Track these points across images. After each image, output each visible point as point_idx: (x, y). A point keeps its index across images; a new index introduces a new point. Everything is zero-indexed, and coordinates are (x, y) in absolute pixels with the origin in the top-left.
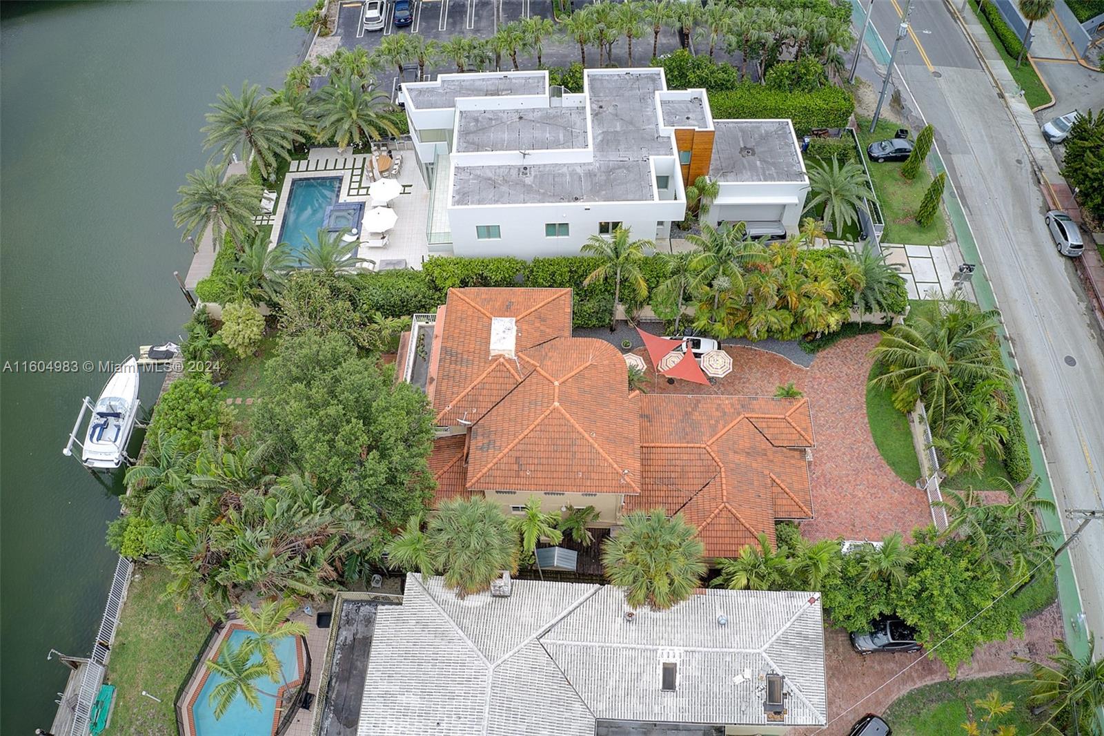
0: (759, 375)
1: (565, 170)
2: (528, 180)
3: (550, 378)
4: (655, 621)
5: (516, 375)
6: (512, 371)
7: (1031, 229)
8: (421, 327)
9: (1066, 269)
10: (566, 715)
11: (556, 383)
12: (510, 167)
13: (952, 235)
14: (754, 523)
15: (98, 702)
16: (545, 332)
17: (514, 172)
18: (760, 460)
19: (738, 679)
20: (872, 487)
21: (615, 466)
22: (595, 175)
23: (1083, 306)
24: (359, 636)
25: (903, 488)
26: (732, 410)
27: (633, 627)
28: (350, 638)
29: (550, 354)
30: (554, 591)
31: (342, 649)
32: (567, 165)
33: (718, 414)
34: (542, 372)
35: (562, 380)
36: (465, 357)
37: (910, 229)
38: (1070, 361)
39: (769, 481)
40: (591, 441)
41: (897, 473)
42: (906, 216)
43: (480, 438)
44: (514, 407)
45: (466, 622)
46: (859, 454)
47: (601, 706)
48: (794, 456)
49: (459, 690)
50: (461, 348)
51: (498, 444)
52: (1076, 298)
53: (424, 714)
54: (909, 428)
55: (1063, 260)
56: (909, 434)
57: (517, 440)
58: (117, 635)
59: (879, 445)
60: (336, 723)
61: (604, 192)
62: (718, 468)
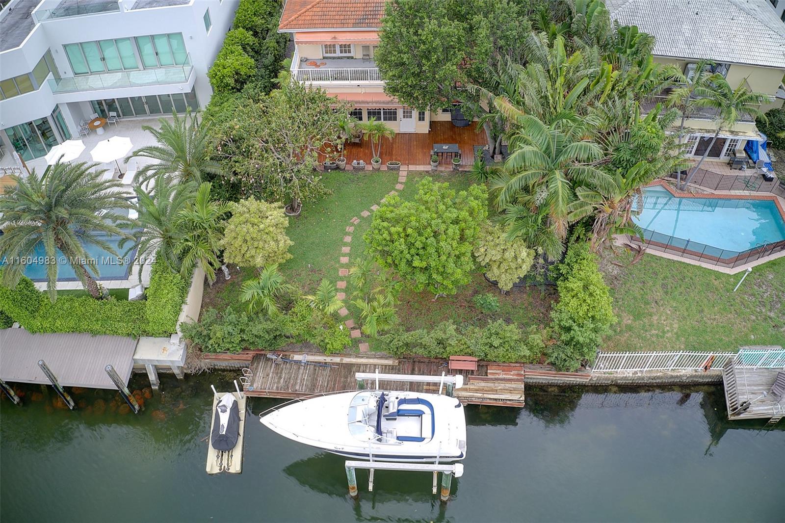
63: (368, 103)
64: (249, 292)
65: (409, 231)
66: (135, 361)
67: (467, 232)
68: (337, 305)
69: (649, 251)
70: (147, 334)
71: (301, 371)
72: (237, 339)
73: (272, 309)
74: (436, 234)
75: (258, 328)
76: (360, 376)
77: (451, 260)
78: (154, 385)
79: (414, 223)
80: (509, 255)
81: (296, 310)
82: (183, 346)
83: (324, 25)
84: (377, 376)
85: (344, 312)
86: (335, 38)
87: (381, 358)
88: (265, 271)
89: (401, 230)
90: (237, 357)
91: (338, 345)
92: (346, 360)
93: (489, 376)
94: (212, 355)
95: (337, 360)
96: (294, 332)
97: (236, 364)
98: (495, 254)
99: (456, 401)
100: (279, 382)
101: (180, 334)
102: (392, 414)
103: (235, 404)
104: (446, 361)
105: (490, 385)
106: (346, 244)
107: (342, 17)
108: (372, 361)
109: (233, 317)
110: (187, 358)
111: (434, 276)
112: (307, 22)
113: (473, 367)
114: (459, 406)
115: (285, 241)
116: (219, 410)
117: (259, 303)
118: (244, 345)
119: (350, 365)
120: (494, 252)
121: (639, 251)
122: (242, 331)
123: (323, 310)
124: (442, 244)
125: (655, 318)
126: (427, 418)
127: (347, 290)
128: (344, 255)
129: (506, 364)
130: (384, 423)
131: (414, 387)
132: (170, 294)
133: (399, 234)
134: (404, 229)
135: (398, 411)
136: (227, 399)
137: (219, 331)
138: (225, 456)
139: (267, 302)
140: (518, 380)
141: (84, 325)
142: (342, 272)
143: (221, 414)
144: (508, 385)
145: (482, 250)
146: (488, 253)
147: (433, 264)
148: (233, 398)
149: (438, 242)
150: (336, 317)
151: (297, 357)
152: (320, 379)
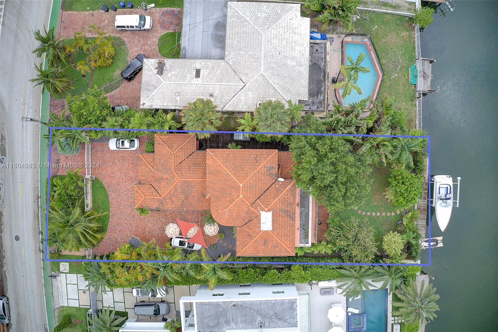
0: (155, 233)
1: (241, 326)
2: (259, 319)
3: (245, 200)
4: (203, 95)
5: (260, 203)
6: (261, 204)
7: (18, 315)
8: (308, 243)
9: (7, 290)
10: (235, 59)
11: (241, 196)
12: (269, 327)
13: (55, 312)
14: (162, 147)
15: (416, 77)
16: (248, 229)
17: (267, 324)
18: (158, 177)
19: (173, 73)
20: (113, 177)
21: (216, 159)
22: (225, 322)
23: (4, 269)
24: (316, 97)
25: (100, 177)
26: (167, 201)
27: (210, 91)
28: (319, 96)
29: (245, 215)
30: (240, 107)
31: (322, 92)
32: (239, 328)
33: (173, 198)
34: (248, 203)
35: (239, 198)
36: (283, 214)
37: (75, 316)
38: (17, 238)
39: (155, 167)
40: (226, 170)
41: (102, 183)
42: (76, 324)
43: (274, 173)
44: (260, 187)
45: (273, 91)
46: (116, 193)
47: (223, 64)
48: (143, 181)
49: (274, 65)
50: (286, 219)
51: (266, 169)
52: (6, 273)
53: (286, 57)
54: (93, 205)
55: (8, 296)
56: (94, 202)
57: (257, 169)
58: (416, 105)
59: (107, 196)
60: (320, 64)
61: (221, 310)
62: (175, 170)
106: (371, 214)
128: (376, 214)
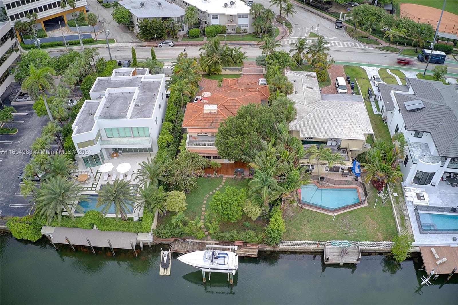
3: (226, 101)
6: (222, 109)
34: (223, 103)
36: (214, 120)
50: (210, 121)
63: (213, 154)
64: (174, 220)
65: (222, 203)
66: (137, 240)
67: (240, 204)
68: (201, 224)
69: (305, 207)
70: (141, 232)
71: (189, 244)
72: (170, 234)
73: (181, 225)
74: (230, 205)
75: (177, 231)
76: (207, 246)
77: (235, 212)
78: (142, 248)
79: (224, 201)
80: (254, 210)
81: (188, 225)
82: (152, 236)
83: (198, 126)
84: (212, 246)
85: (203, 226)
86: (202, 131)
87: (214, 241)
88: (179, 213)
89: (220, 203)
90: (169, 240)
91: (201, 237)
92: (203, 241)
93: (247, 247)
94: (161, 239)
95: (200, 241)
96: (187, 232)
97: (168, 242)
98: (249, 210)
99: (236, 254)
100: (182, 248)
101: (152, 232)
102: (216, 257)
103: (168, 254)
104: (234, 242)
105: (247, 250)
106: (204, 204)
107: (204, 123)
108: (211, 242)
109: (169, 227)
110: (153, 240)
111: (230, 216)
112: (192, 125)
113: (242, 244)
114: (236, 255)
115: (185, 204)
116: (164, 256)
117: (177, 223)
118: (172, 236)
119: (205, 243)
120: (249, 209)
121: (301, 208)
122: (172, 232)
123: (196, 226)
124: (232, 207)
125: (303, 230)
126: (226, 259)
127: (204, 219)
128: (203, 208)
129: (252, 244)
130: (214, 260)
131: (224, 249)
132: (149, 220)
133: (219, 204)
134: (221, 202)
135: (218, 256)
136: (166, 253)
137: (164, 232)
138: (165, 270)
139: (179, 223)
140: (256, 249)
141: (121, 229)
142: (202, 213)
143: (164, 257)
144: (253, 250)
145: (245, 208)
146: (247, 209)
147: (229, 213)
148: (168, 253)
149: (231, 207)
150: (200, 228)
151: (188, 240)
152: (195, 247)
